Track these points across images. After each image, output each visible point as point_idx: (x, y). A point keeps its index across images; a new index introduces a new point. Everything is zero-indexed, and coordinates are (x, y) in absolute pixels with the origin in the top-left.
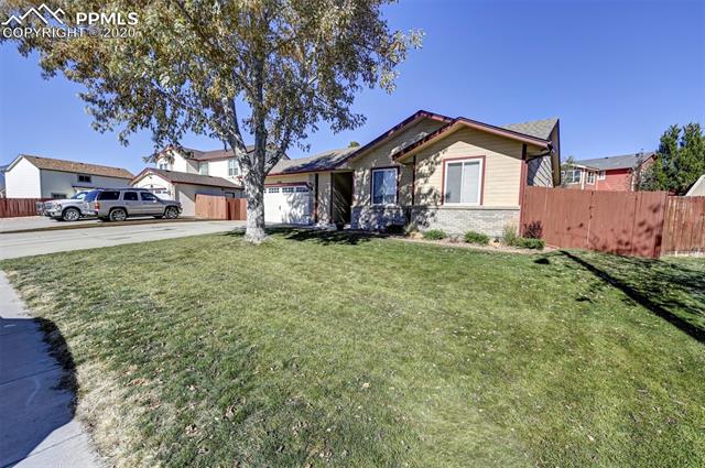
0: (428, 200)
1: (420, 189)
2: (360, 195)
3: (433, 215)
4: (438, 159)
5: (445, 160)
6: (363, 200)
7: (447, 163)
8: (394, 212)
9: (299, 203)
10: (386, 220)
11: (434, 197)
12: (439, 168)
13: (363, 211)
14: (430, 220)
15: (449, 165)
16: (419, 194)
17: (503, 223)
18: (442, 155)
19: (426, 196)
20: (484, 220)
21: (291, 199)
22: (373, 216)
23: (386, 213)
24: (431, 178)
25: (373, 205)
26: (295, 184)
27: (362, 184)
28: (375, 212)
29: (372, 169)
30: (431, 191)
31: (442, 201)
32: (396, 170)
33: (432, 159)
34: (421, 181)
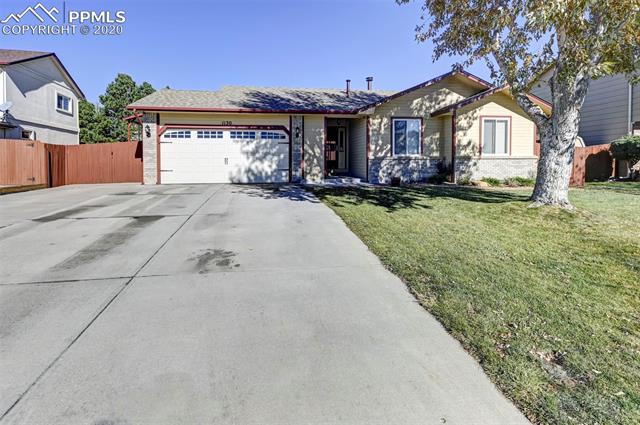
0: (468, 151)
1: (459, 141)
2: (377, 145)
3: (475, 164)
4: (475, 115)
5: (481, 117)
6: (381, 150)
7: (483, 119)
8: (421, 162)
9: (266, 154)
10: (413, 171)
11: (473, 148)
12: (476, 123)
13: (384, 162)
14: (472, 169)
15: (486, 121)
16: (459, 146)
17: (527, 169)
18: (479, 112)
19: (465, 147)
20: (516, 167)
21: (251, 147)
22: (397, 168)
23: (412, 164)
24: (469, 132)
25: (395, 156)
26: (259, 127)
27: (379, 133)
28: (400, 163)
29: (392, 118)
30: (469, 143)
31: (480, 152)
32: (420, 121)
33: (470, 114)
34: (461, 133)
